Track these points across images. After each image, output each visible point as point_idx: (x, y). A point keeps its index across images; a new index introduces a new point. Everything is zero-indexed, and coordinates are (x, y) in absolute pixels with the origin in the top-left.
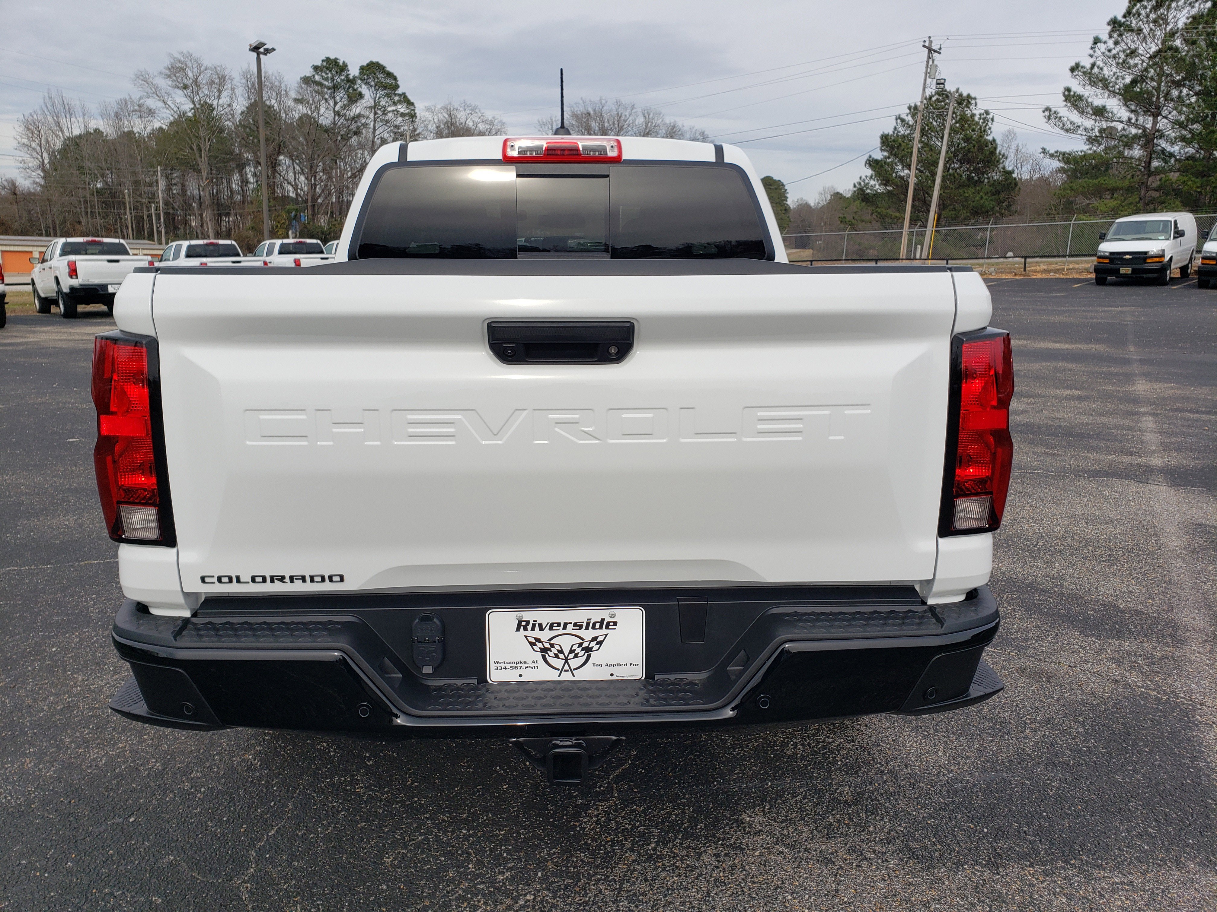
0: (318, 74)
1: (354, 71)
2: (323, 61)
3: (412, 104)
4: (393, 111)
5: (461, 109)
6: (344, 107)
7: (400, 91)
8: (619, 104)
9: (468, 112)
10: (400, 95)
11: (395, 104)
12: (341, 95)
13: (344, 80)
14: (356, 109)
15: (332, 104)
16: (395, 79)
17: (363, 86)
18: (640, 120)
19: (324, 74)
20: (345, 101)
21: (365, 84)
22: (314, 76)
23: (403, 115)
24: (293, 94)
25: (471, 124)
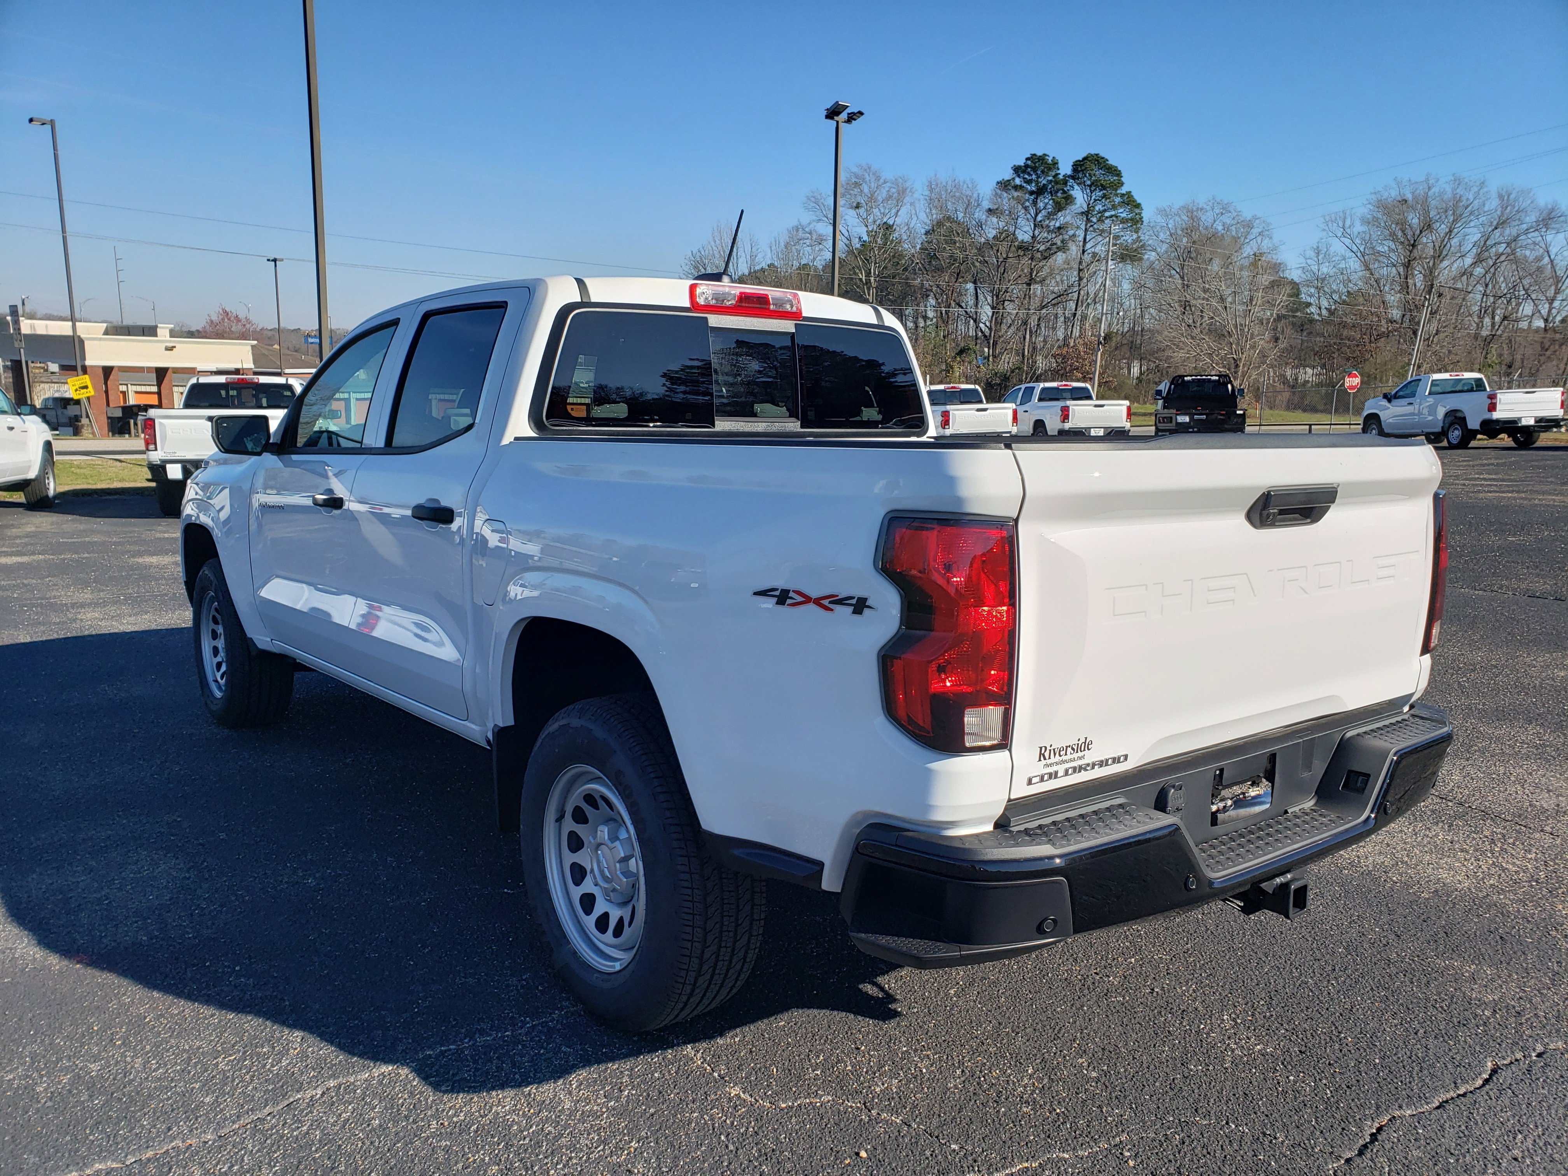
0: (1019, 176)
1: (1065, 169)
2: (1027, 159)
3: (1138, 206)
4: (1111, 216)
5: (1208, 208)
6: (1049, 216)
7: (1123, 190)
8: (1457, 181)
9: (1217, 211)
10: (1123, 195)
11: (1114, 207)
12: (1046, 201)
13: (1051, 181)
14: (1063, 218)
15: (1032, 212)
16: (1118, 174)
17: (1076, 187)
18: (1493, 204)
19: (1026, 176)
20: (1050, 208)
21: (1078, 184)
22: (1014, 179)
23: (1124, 221)
24: (986, 205)
25: (1220, 228)
